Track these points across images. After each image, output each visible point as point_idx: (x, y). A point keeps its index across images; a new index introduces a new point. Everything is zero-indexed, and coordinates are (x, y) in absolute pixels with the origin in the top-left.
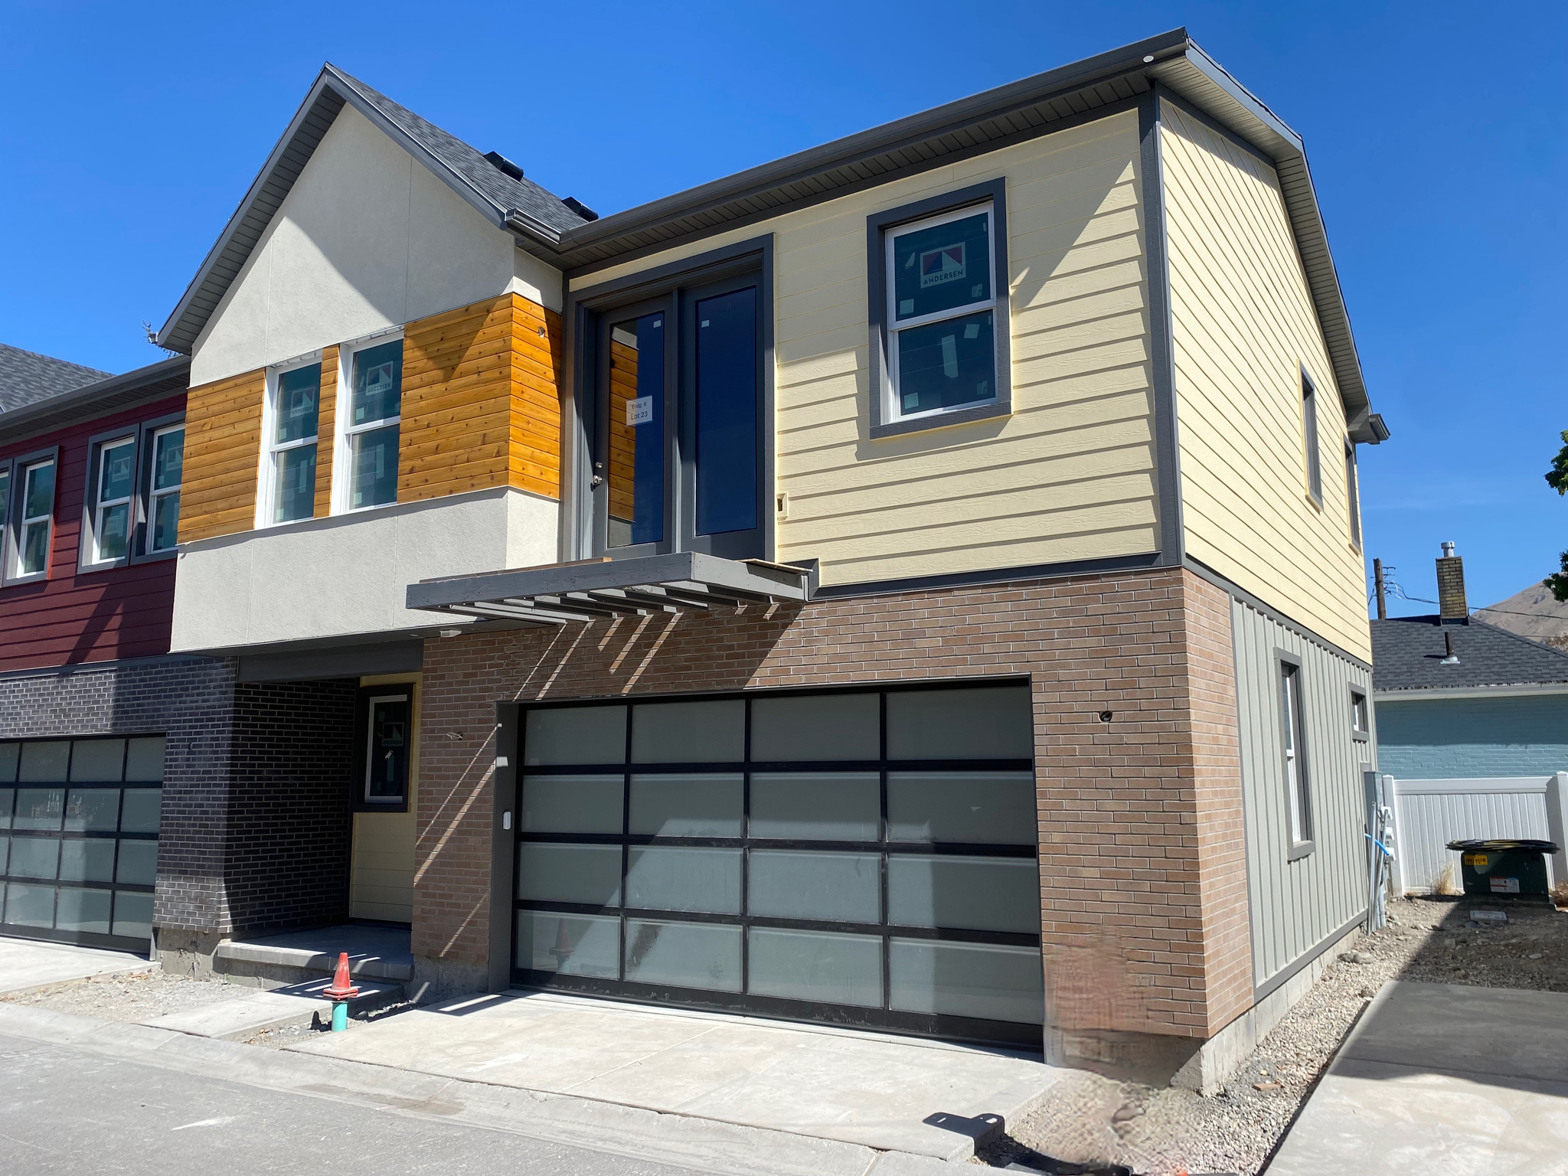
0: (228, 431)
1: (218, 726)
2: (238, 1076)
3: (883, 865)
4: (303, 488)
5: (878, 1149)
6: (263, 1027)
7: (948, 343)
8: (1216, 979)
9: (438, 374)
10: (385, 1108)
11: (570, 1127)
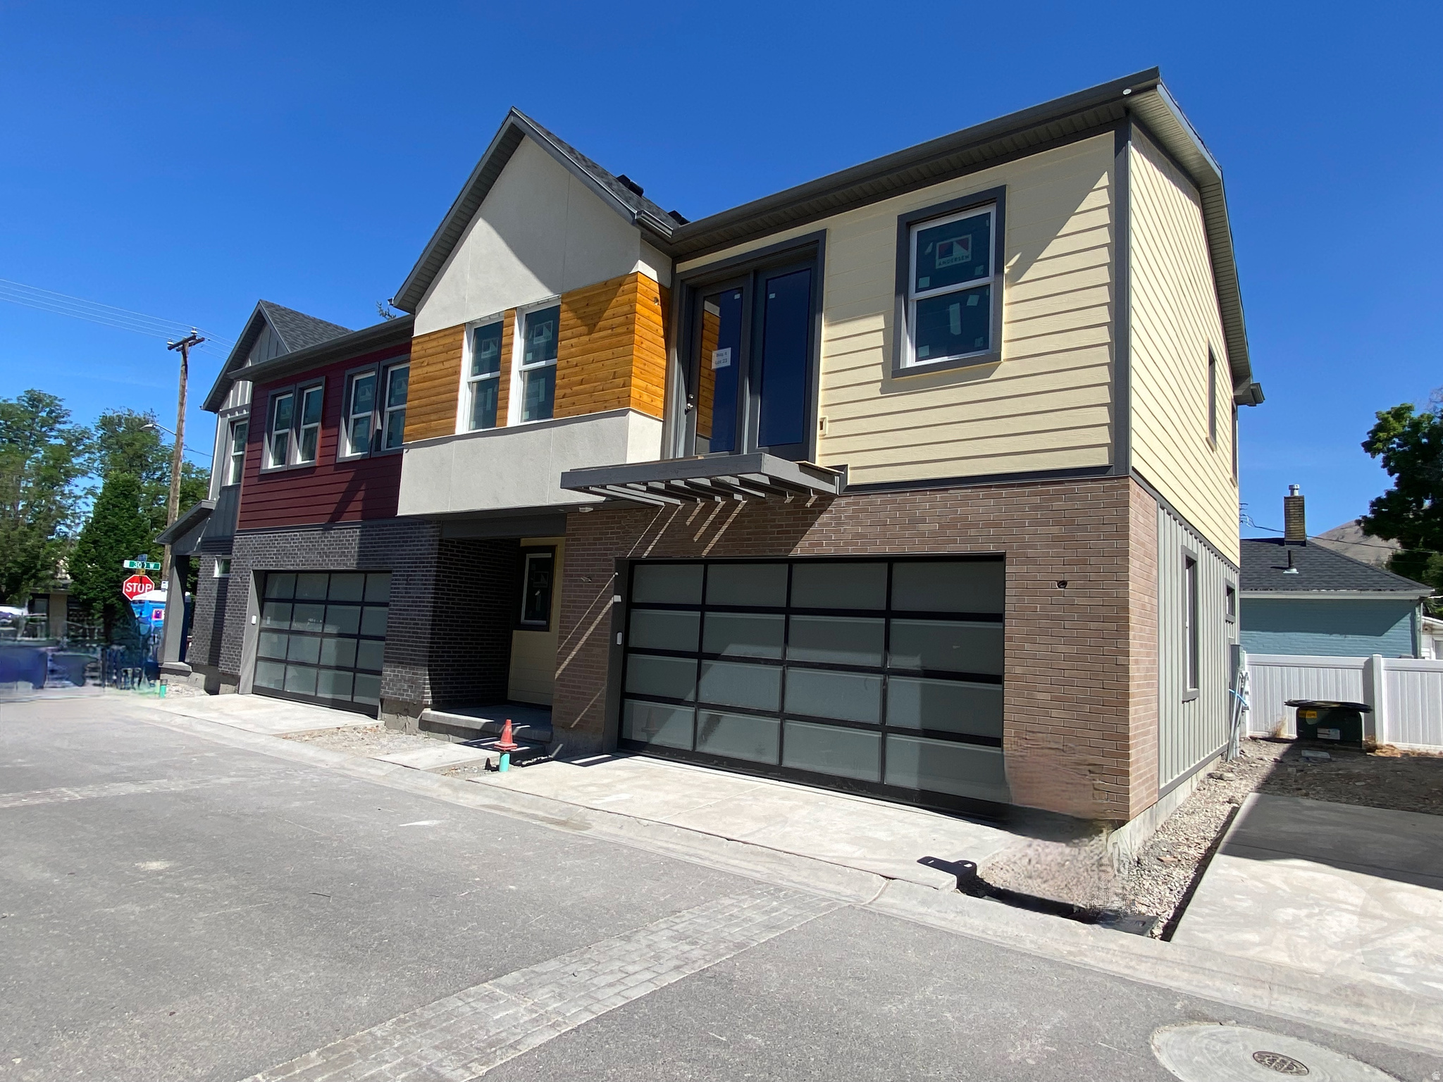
0: (440, 366)
1: (427, 567)
2: (439, 796)
3: (885, 683)
4: (489, 407)
5: (887, 878)
6: (454, 766)
7: (955, 309)
8: (1136, 779)
9: (583, 329)
10: (538, 823)
11: (665, 845)
